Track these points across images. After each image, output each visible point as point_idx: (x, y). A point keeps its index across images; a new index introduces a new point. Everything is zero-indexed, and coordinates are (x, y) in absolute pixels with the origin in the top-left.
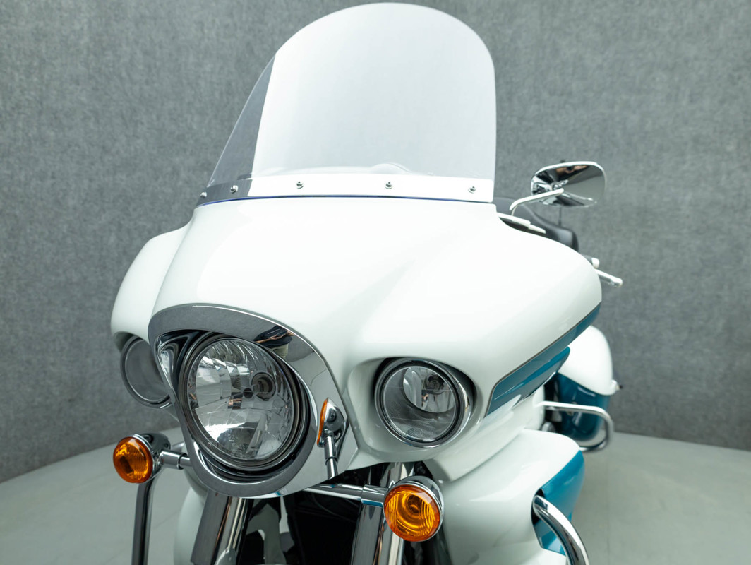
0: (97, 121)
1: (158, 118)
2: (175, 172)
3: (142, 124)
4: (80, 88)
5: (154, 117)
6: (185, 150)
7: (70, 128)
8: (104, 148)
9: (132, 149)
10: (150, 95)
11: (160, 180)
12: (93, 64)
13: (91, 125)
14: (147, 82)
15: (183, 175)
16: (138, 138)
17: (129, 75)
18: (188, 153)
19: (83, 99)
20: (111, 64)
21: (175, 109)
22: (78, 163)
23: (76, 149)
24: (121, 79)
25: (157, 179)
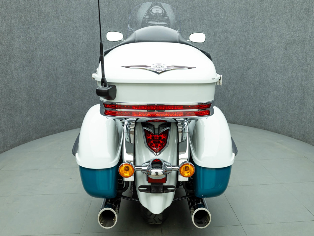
0: (192, 21)
1: (210, 17)
2: (215, 34)
3: (205, 19)
4: (187, 12)
5: (209, 17)
6: (219, 26)
7: (184, 25)
8: (193, 29)
9: (202, 28)
10: (208, 10)
11: (210, 37)
12: (191, 4)
13: (190, 23)
14: (207, 6)
15: (218, 35)
16: (204, 24)
17: (202, 4)
18: (220, 27)
19: (188, 15)
20: (196, 3)
21: (216, 12)
22: (186, 35)
23: (186, 31)
24: (199, 6)
25: (209, 37)
